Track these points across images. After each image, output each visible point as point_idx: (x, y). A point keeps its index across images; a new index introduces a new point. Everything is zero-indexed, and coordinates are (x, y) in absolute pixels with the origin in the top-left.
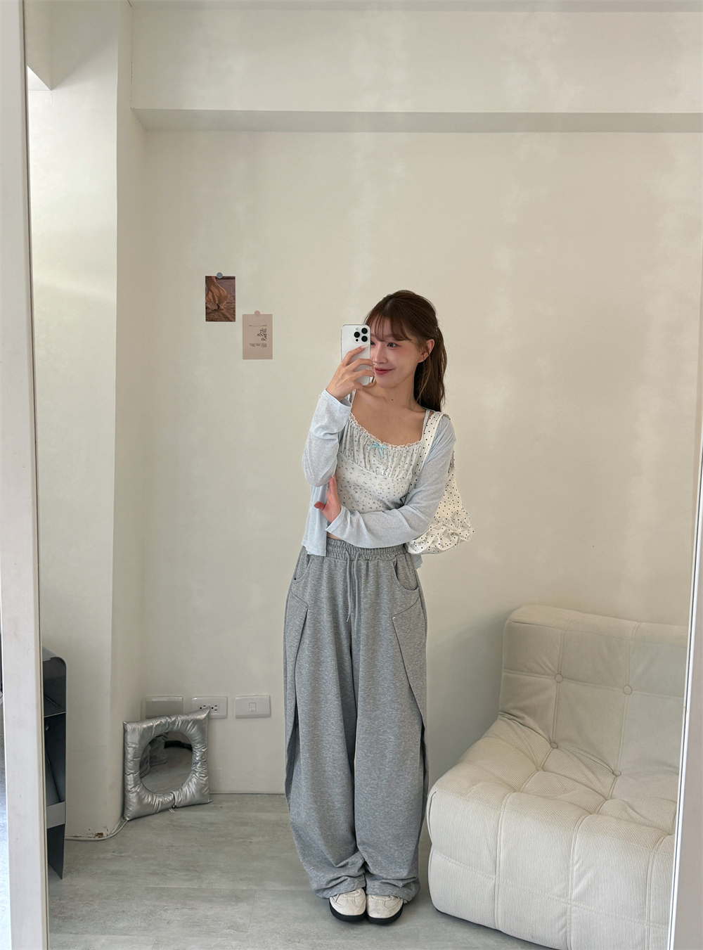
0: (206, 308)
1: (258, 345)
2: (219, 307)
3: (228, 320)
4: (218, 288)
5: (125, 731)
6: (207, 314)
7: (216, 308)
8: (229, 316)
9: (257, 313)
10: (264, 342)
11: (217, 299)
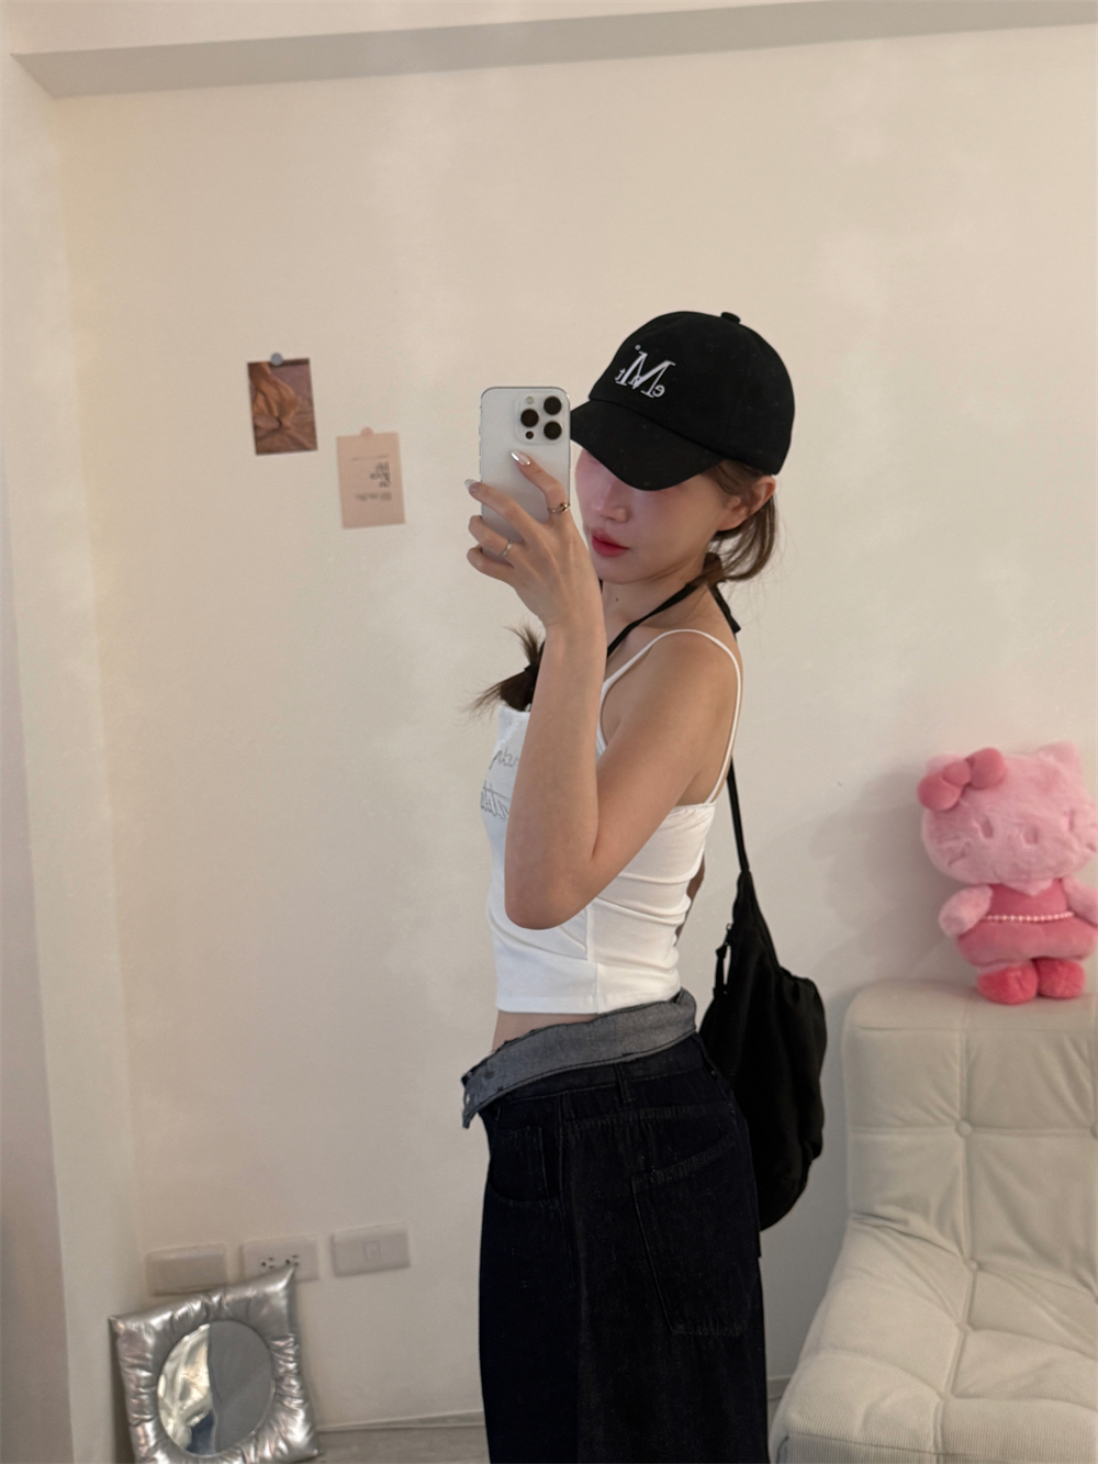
0: (256, 428)
1: (373, 496)
2: (281, 423)
3: (301, 447)
4: (276, 385)
5: (114, 1336)
6: (258, 439)
7: (275, 425)
8: (303, 439)
9: (367, 433)
10: (384, 489)
11: (274, 407)
